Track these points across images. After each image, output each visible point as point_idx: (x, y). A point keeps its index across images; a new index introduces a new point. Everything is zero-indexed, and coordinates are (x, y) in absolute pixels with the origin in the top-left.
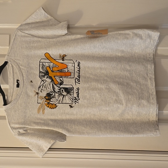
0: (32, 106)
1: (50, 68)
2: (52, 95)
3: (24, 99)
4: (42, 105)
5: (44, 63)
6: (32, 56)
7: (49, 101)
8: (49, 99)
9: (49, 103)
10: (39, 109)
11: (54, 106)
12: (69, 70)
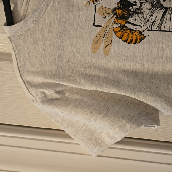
0: (78, 33)
2: (134, 7)
3: (59, 12)
4: (105, 31)
7: (123, 22)
8: (125, 17)
9: (124, 26)
10: (96, 42)
11: (136, 36)
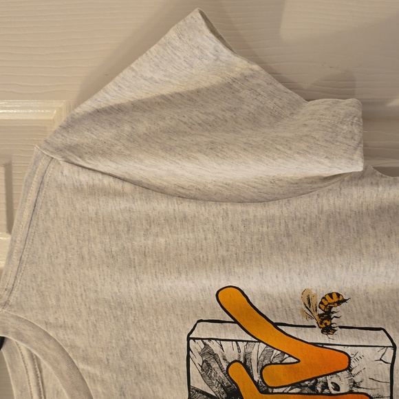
1: (248, 370)
5: (214, 346)
6: (142, 307)
12: (357, 379)
